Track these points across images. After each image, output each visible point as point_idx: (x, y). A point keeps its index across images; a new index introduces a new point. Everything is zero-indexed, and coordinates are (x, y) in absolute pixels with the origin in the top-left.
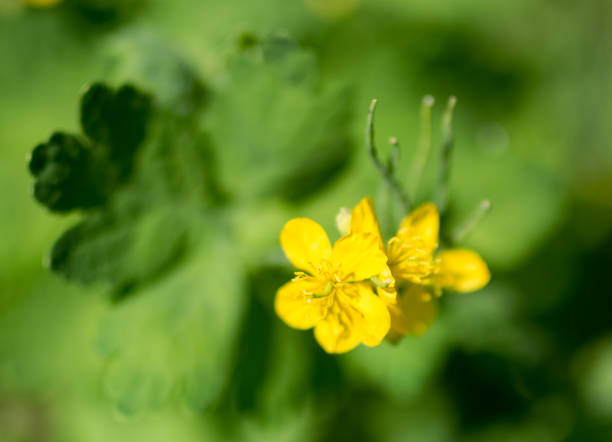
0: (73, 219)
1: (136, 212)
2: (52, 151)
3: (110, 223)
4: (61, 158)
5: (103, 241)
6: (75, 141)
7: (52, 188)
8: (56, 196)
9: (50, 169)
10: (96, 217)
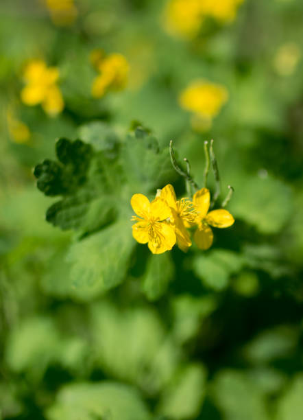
0: (57, 199)
1: (88, 199)
2: (44, 168)
3: (75, 203)
4: (49, 171)
5: (72, 210)
6: (55, 165)
7: (46, 184)
8: (48, 188)
9: (43, 176)
10: (68, 199)
